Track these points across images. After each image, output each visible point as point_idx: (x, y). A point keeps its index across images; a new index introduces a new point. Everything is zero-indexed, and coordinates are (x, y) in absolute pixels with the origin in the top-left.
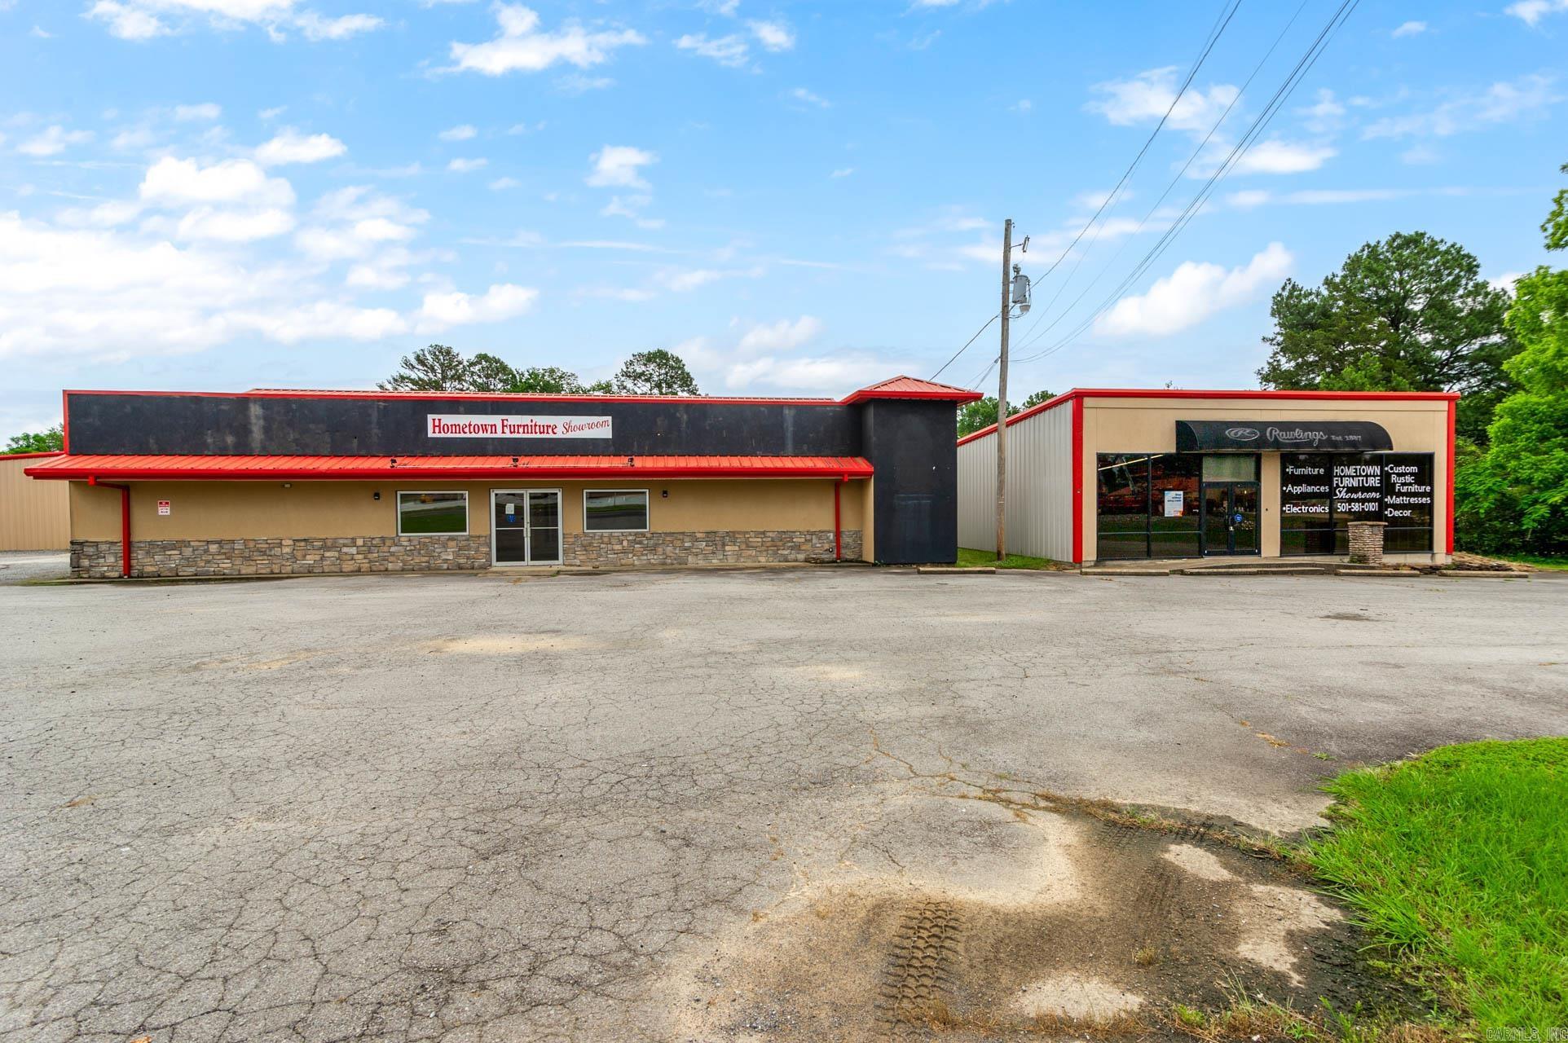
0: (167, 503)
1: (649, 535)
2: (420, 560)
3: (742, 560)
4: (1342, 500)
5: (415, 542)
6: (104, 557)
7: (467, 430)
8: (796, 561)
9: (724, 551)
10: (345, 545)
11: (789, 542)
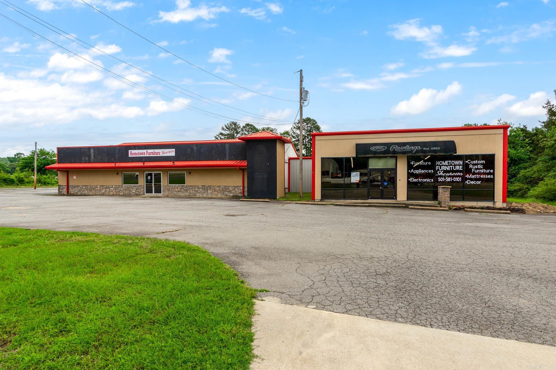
1: (185, 186)
2: (127, 192)
3: (213, 195)
5: (126, 187)
6: (64, 189)
7: (138, 154)
8: (230, 196)
11: (228, 189)
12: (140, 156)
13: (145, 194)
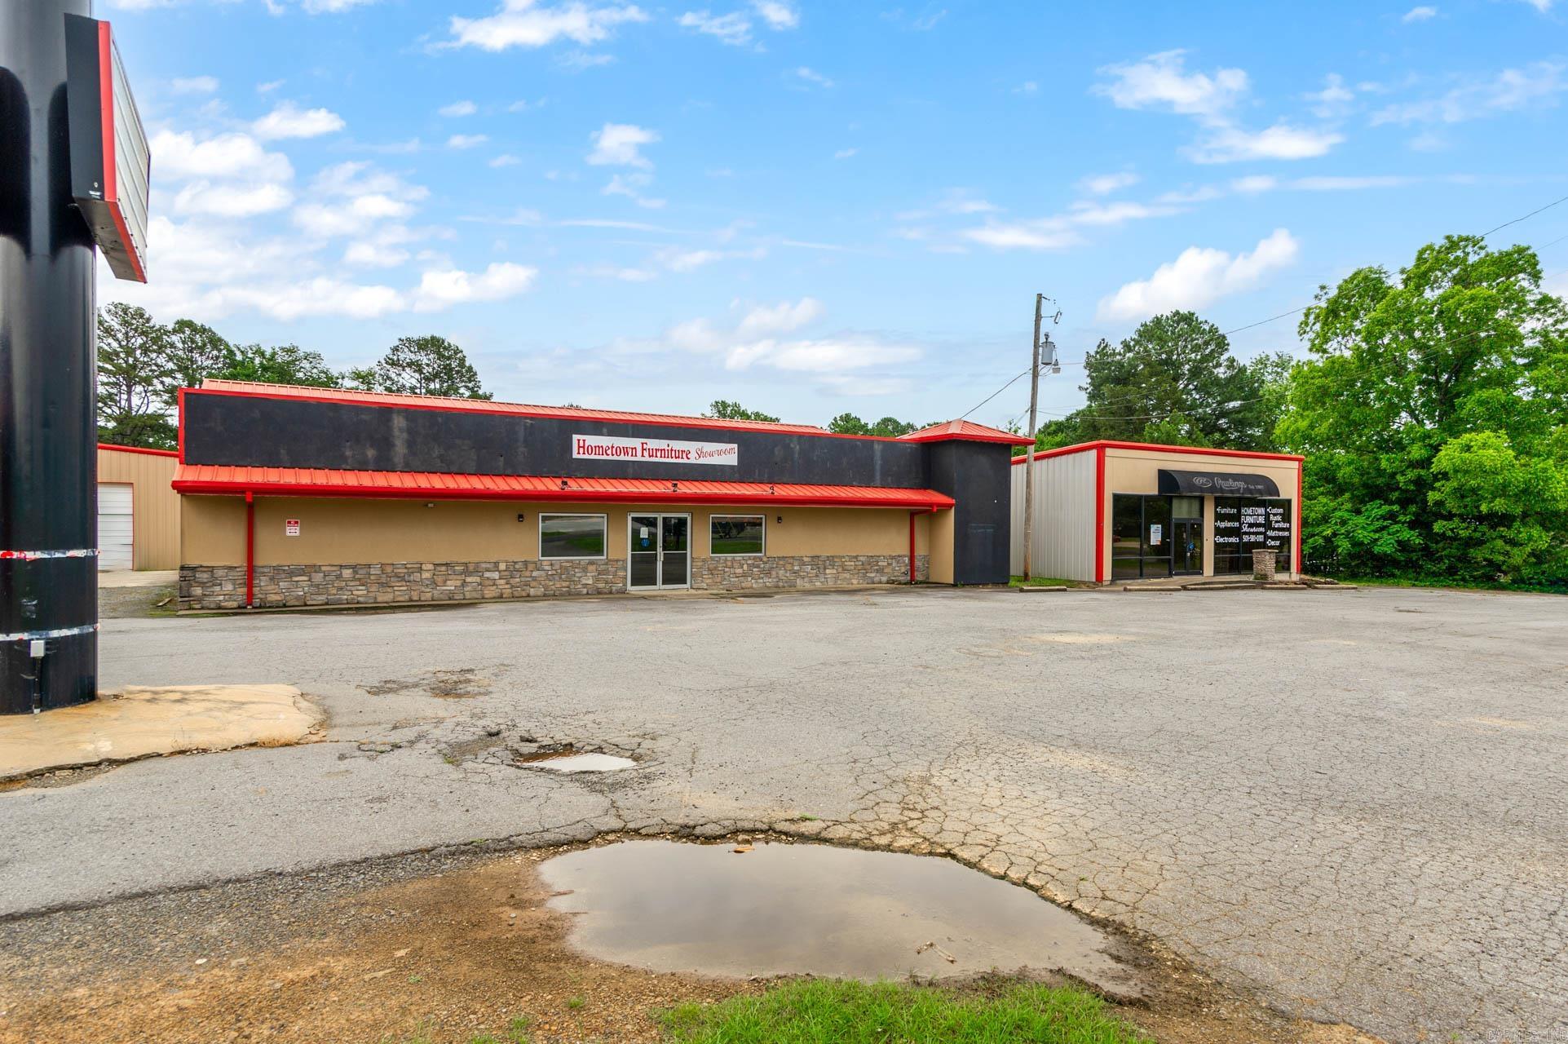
0: (297, 523)
1: (765, 559)
2: (559, 585)
3: (839, 582)
4: (1246, 533)
5: (557, 567)
6: (220, 585)
7: (609, 452)
8: (880, 583)
9: (825, 574)
10: (487, 571)
12: (615, 458)
13: (629, 587)
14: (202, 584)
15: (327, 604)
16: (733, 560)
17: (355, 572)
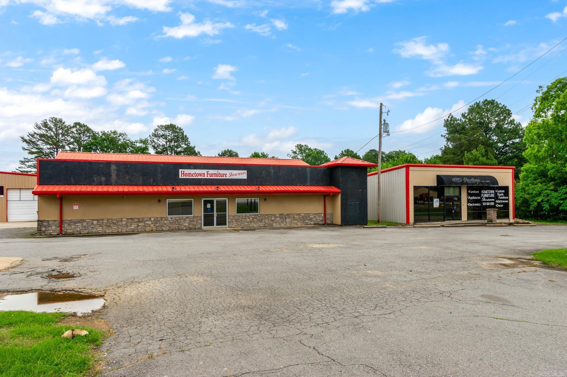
0: (77, 204)
1: (259, 215)
2: (175, 226)
3: (292, 224)
4: (484, 202)
5: (174, 219)
6: (51, 227)
8: (311, 224)
9: (286, 221)
10: (147, 221)
11: (308, 217)
12: (196, 177)
13: (203, 227)
14: (45, 227)
15: (88, 233)
16: (246, 216)
17: (98, 222)
